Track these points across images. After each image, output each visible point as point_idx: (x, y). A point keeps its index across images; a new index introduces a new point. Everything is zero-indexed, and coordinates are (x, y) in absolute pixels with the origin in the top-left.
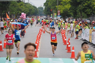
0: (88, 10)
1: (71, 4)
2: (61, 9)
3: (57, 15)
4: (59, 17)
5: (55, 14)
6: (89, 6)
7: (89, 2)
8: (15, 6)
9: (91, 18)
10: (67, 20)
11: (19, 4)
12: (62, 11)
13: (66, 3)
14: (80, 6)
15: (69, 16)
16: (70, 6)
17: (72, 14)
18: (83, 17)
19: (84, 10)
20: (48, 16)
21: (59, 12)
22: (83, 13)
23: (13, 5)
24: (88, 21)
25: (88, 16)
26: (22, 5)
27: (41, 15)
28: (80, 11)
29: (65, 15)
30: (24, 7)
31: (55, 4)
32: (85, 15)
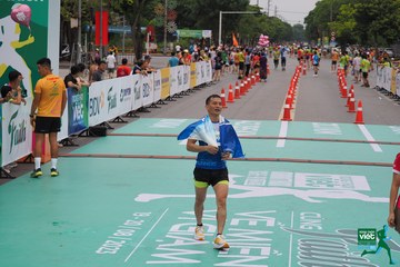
0: (390, 32)
1: (357, 18)
2: (337, 28)
3: (330, 41)
4: (333, 44)
5: (326, 39)
6: (391, 24)
7: (392, 16)
8: (250, 23)
9: (394, 46)
10: (348, 50)
11: (258, 19)
12: (339, 33)
13: (346, 18)
14: (374, 22)
15: (352, 42)
16: (354, 23)
17: (358, 38)
18: (380, 45)
19: (381, 31)
20: (313, 42)
21: (333, 34)
22: (379, 37)
23: (247, 21)
24: (390, 53)
25: (390, 43)
26: (262, 20)
27: (299, 40)
28: (375, 33)
29: (344, 41)
30: (267, 25)
31: (325, 19)
32: (384, 41)
